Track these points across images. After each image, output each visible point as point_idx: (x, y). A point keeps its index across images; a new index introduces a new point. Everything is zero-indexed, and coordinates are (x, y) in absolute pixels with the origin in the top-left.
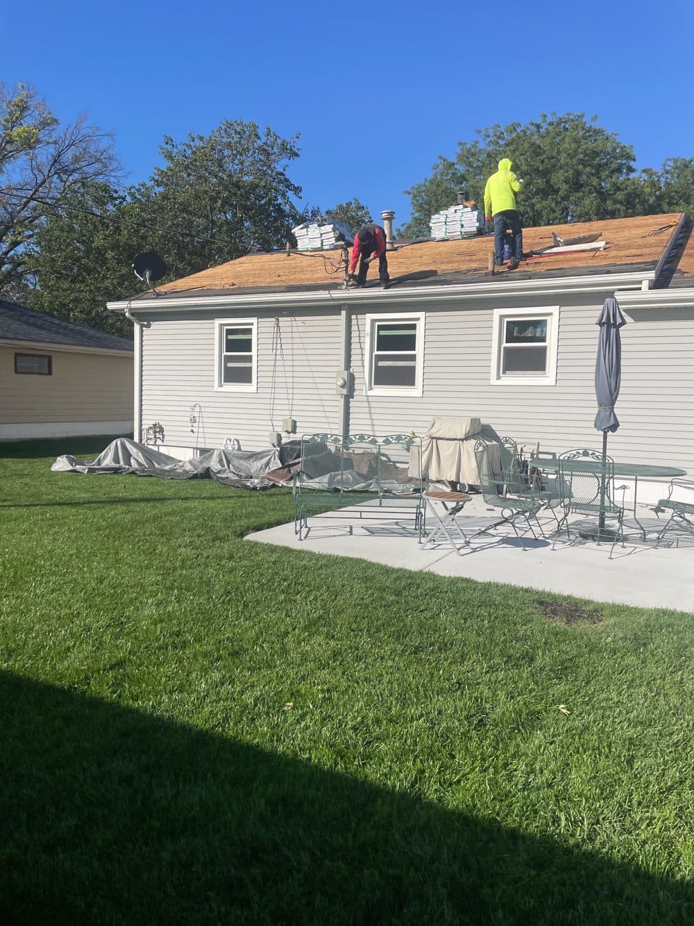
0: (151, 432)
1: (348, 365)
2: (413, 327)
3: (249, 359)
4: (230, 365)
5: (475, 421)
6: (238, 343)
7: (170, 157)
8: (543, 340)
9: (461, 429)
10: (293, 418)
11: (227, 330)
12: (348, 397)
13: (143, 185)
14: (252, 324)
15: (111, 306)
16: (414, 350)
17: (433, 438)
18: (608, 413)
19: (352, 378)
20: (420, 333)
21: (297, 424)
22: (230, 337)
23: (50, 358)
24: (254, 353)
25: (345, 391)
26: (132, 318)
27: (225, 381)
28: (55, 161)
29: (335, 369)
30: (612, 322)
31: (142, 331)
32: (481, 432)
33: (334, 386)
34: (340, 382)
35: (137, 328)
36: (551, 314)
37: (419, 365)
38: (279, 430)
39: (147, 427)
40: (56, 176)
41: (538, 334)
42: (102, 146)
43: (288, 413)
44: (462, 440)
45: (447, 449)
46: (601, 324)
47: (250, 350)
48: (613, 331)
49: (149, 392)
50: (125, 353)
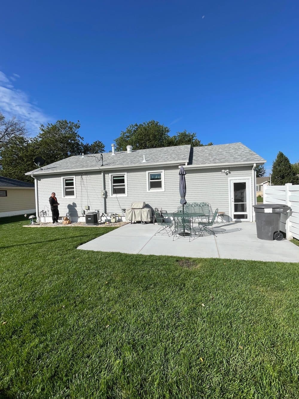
0: (42, 213)
1: (105, 189)
2: (124, 176)
3: (73, 188)
4: (67, 190)
5: (144, 203)
6: (69, 183)
7: (43, 130)
8: (161, 179)
9: (141, 206)
10: (88, 205)
11: (65, 180)
12: (105, 198)
13: (35, 138)
14: (73, 178)
15: (26, 174)
16: (124, 183)
17: (132, 209)
18: (184, 199)
19: (106, 192)
20: (125, 178)
21: (90, 207)
22: (67, 182)
23: (6, 191)
24: (74, 186)
25: (104, 196)
26: (34, 177)
27: (66, 195)
28: (6, 131)
29: (101, 190)
30: (183, 174)
31: (37, 181)
32: (146, 206)
33: (101, 195)
34: (103, 194)
35: (35, 180)
36: (162, 172)
37: (126, 187)
38: (84, 209)
39: (41, 211)
40: (6, 135)
41: (159, 177)
42: (21, 126)
43: (87, 204)
44: (142, 209)
45: (137, 212)
46: (180, 174)
47: (73, 185)
48: (183, 176)
49: (41, 202)
50: (32, 188)
